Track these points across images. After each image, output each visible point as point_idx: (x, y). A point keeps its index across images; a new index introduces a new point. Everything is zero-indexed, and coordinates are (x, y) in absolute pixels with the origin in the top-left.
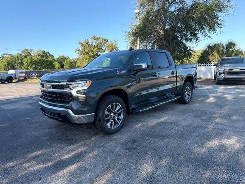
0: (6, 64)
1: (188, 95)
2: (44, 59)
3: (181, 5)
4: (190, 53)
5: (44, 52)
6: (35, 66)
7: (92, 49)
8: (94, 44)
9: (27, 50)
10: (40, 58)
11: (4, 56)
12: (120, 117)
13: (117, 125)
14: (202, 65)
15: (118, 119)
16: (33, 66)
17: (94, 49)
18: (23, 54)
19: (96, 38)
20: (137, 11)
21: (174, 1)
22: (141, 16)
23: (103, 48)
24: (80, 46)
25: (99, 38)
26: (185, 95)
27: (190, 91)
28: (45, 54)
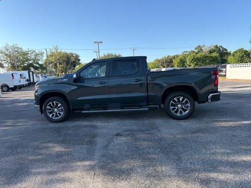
0: (179, 61)
13: (58, 118)
15: (59, 113)
16: (195, 62)
26: (172, 107)
27: (189, 105)
28: (217, 49)
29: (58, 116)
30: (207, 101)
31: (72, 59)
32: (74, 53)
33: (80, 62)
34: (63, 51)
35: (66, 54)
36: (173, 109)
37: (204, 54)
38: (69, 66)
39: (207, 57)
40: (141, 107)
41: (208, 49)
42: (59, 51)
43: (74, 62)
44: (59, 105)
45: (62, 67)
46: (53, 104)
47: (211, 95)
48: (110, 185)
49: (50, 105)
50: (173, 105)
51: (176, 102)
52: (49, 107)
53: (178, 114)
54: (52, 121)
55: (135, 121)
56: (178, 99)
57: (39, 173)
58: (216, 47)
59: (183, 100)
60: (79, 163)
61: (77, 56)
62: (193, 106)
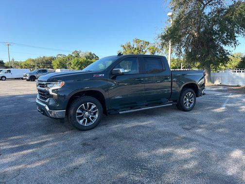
0: (59, 63)
1: (189, 102)
2: (89, 60)
3: (219, 6)
4: (227, 57)
5: (90, 54)
6: (81, 66)
7: (133, 51)
8: (135, 47)
9: (76, 51)
10: (85, 59)
11: (58, 56)
12: (94, 116)
13: (91, 124)
14: (242, 71)
15: (93, 118)
16: (79, 66)
17: (134, 51)
18: (73, 55)
19: (137, 41)
20: (170, 14)
21: (209, 2)
22: (174, 19)
23: (143, 51)
24: (122, 48)
25: (141, 41)
26: (184, 102)
27: (193, 99)
28: (91, 56)
30: (201, 95)
46: (86, 106)
47: (203, 90)
50: (185, 99)
51: (187, 97)
54: (82, 129)
59: (191, 95)
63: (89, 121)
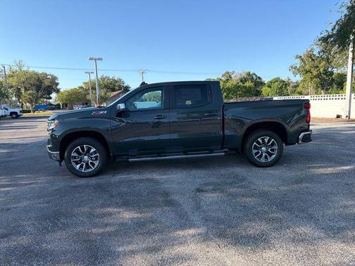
1: (268, 152)
9: (228, 73)
12: (95, 162)
13: (90, 170)
15: (92, 164)
18: (223, 78)
24: (298, 61)
26: (254, 151)
27: (276, 147)
28: (250, 77)
29: (90, 168)
30: (298, 142)
31: (47, 83)
32: (48, 73)
33: (58, 87)
34: (31, 70)
35: (36, 74)
36: (256, 154)
37: (235, 83)
38: (40, 93)
39: (240, 87)
40: (212, 151)
41: (239, 77)
42: (25, 69)
43: (49, 87)
44: (93, 150)
45: (30, 94)
46: (83, 149)
47: (302, 134)
48: (254, 257)
49: (77, 152)
50: (256, 148)
51: (260, 144)
52: (75, 155)
53: (263, 160)
55: (206, 171)
56: (263, 140)
57: (133, 252)
58: (249, 74)
59: (269, 141)
60: (181, 233)
61: (54, 78)
62: (281, 149)
63: (88, 167)
